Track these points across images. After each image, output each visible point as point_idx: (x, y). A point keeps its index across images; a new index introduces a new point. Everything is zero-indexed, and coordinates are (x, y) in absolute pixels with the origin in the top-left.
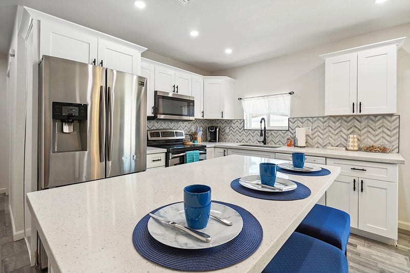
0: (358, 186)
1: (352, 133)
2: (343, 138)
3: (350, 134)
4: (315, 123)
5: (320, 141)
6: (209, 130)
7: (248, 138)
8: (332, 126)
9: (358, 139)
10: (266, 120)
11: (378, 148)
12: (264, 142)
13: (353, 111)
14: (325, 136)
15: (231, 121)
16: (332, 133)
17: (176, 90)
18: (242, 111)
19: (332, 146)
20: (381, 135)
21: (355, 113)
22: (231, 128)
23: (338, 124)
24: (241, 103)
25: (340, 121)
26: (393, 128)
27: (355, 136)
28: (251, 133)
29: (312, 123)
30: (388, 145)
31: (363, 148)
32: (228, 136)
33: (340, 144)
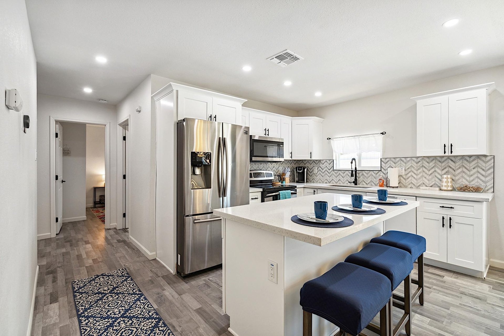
0: (447, 223)
1: (447, 173)
2: (438, 178)
3: (445, 174)
4: (409, 163)
5: (414, 181)
6: (296, 170)
7: (338, 178)
8: (426, 166)
9: (453, 180)
10: (357, 160)
11: (472, 187)
12: (355, 182)
13: (445, 152)
14: (419, 176)
15: (320, 161)
16: (426, 173)
17: (267, 133)
18: (331, 151)
19: (426, 186)
20: (476, 175)
21: (447, 154)
22: (320, 168)
23: (432, 164)
24: (330, 143)
25: (434, 161)
26: (488, 168)
27: (449, 176)
28: (341, 173)
29: (405, 163)
30: (482, 185)
31: (457, 188)
32: (316, 176)
33: (434, 184)
